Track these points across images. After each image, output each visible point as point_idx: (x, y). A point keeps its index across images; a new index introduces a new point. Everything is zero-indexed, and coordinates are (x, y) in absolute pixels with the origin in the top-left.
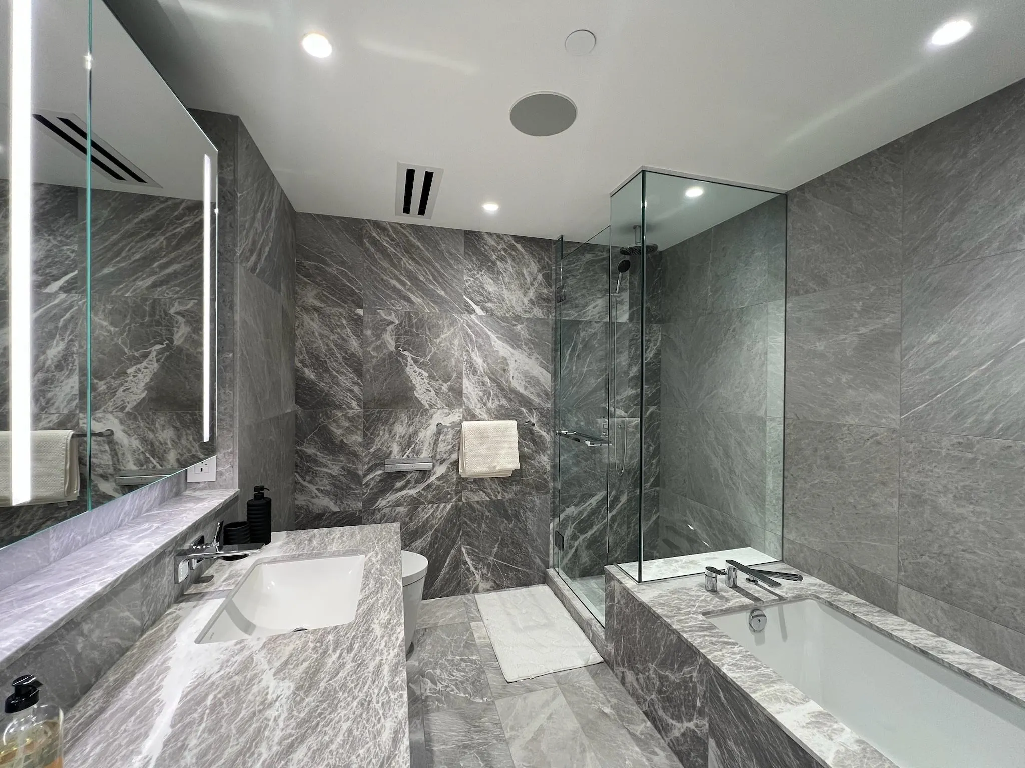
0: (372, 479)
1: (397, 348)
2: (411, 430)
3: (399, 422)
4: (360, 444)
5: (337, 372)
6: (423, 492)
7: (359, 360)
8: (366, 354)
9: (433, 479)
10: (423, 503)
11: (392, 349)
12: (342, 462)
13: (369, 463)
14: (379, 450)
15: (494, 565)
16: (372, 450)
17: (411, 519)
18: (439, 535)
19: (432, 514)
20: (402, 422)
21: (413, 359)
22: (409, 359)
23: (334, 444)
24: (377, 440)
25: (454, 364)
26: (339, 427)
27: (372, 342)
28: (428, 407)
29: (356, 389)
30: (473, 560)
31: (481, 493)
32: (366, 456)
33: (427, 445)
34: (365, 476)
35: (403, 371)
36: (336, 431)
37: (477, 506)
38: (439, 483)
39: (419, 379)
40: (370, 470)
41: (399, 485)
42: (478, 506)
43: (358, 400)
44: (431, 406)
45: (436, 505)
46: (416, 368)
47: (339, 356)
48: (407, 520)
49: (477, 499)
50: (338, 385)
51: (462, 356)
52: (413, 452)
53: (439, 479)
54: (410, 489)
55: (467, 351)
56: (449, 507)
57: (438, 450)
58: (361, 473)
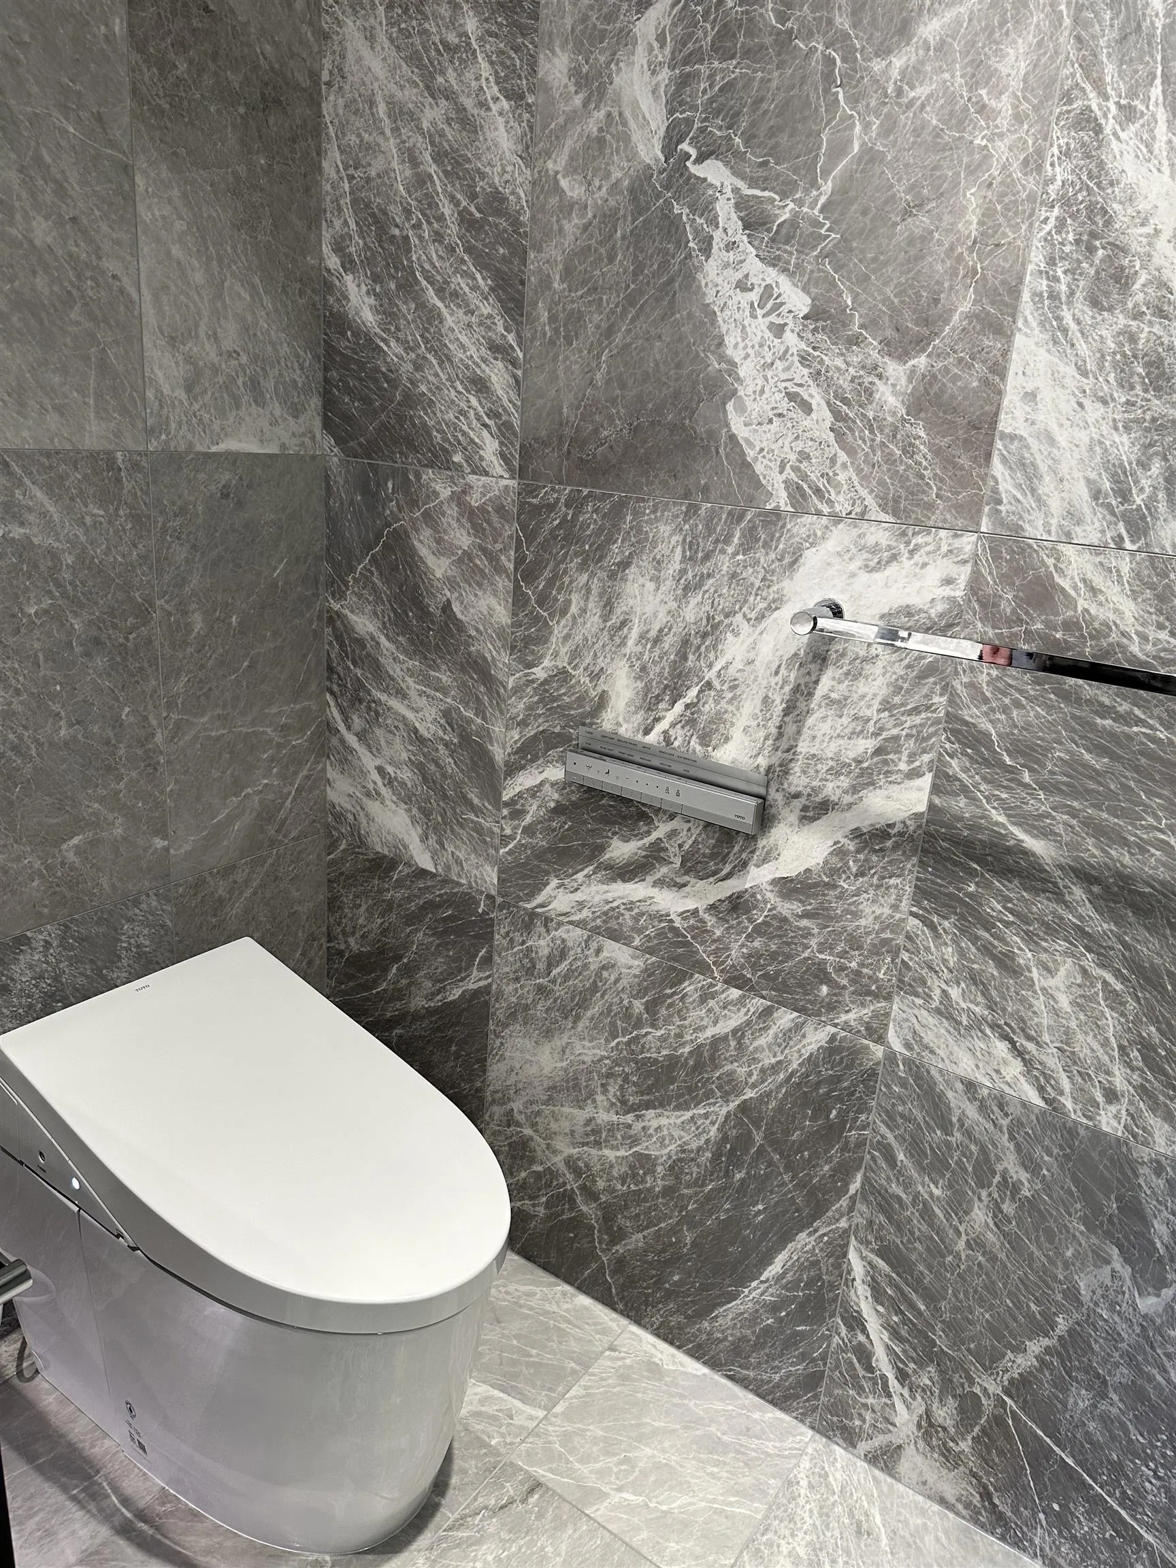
0: (534, 792)
1: (671, 142)
4: (501, 634)
6: (710, 920)
9: (759, 877)
10: (704, 968)
11: (650, 151)
14: (562, 676)
15: (999, 1421)
16: (539, 673)
18: (758, 1138)
23: (424, 613)
24: (559, 630)
28: (781, 500)
31: (1001, 1048)
32: (517, 690)
34: (512, 769)
35: (689, 276)
36: (431, 560)
39: (759, 327)
40: (528, 754)
41: (621, 849)
42: (972, 1112)
44: (797, 494)
46: (754, 267)
49: (966, 1066)
53: (788, 887)
54: (659, 883)
56: (816, 1038)
57: (803, 747)
58: (499, 754)
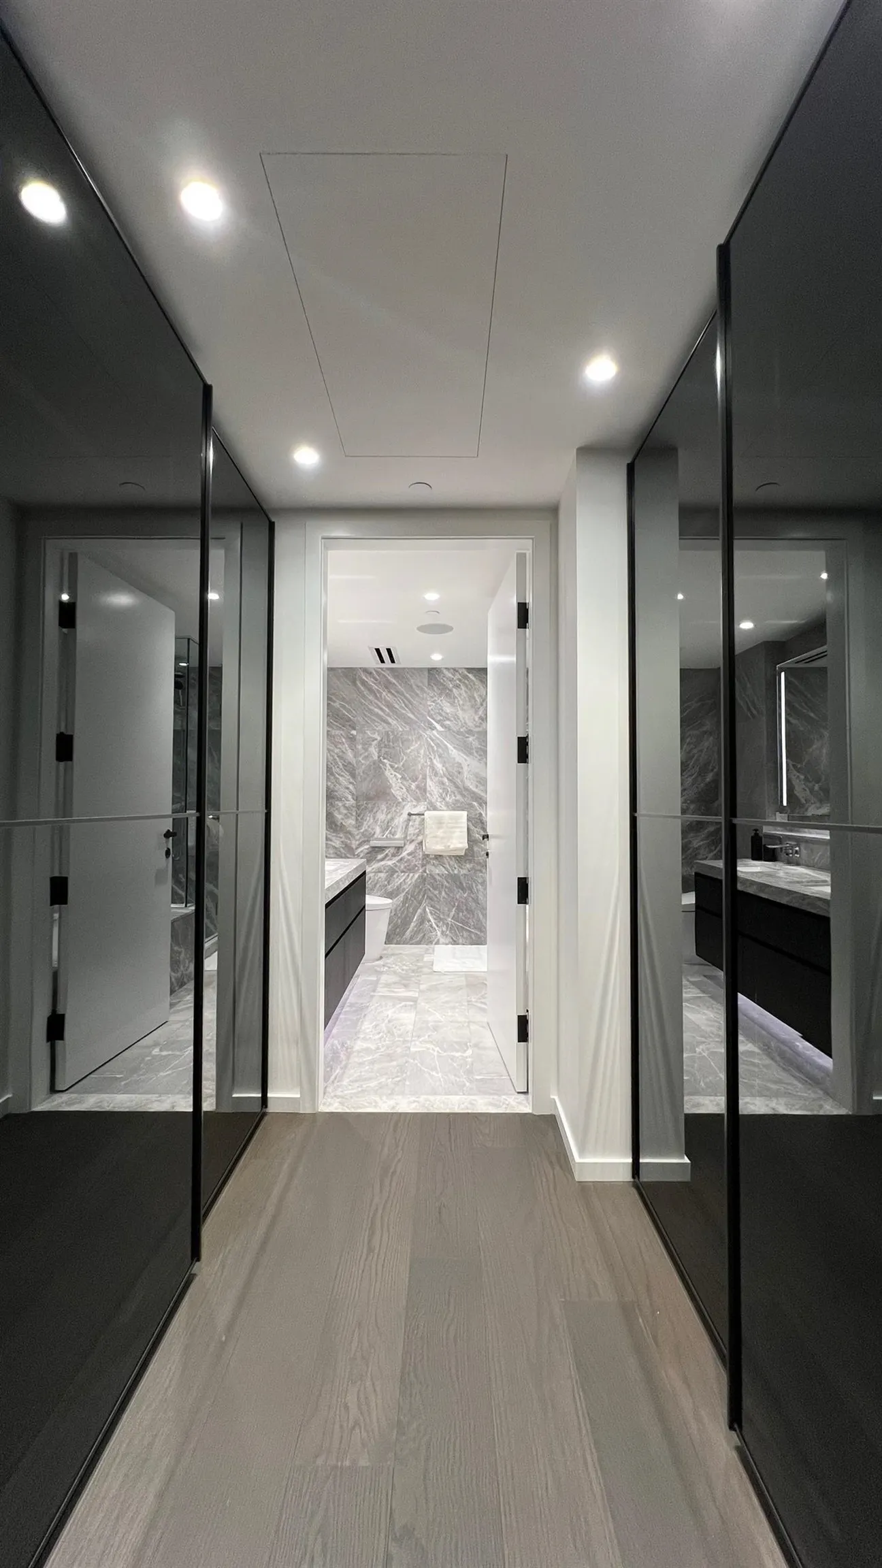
0: (362, 851)
1: (379, 757)
2: (389, 817)
3: (380, 811)
4: (353, 826)
5: (339, 775)
6: (397, 864)
7: (353, 766)
8: (359, 762)
9: (404, 854)
10: (397, 872)
11: (376, 758)
12: (341, 838)
13: (359, 840)
14: (366, 830)
15: (452, 925)
16: (362, 831)
17: (388, 882)
18: (409, 897)
19: (404, 880)
20: (382, 811)
21: (390, 765)
22: (388, 765)
23: (336, 825)
24: (365, 823)
25: (420, 768)
26: (340, 813)
27: (363, 753)
28: (401, 800)
29: (351, 787)
30: (435, 919)
31: (441, 867)
32: (358, 834)
33: (399, 830)
34: (357, 848)
35: (383, 773)
36: (338, 816)
37: (438, 878)
38: (409, 857)
39: (394, 779)
40: (360, 845)
41: (380, 857)
42: (440, 878)
43: (353, 794)
44: (402, 799)
45: (407, 874)
46: (393, 772)
47: (340, 763)
48: (386, 883)
49: (437, 872)
50: (340, 784)
51: (426, 762)
52: (390, 833)
53: (409, 854)
54: (388, 860)
55: (430, 758)
56: (416, 876)
57: (409, 833)
58: (354, 847)
